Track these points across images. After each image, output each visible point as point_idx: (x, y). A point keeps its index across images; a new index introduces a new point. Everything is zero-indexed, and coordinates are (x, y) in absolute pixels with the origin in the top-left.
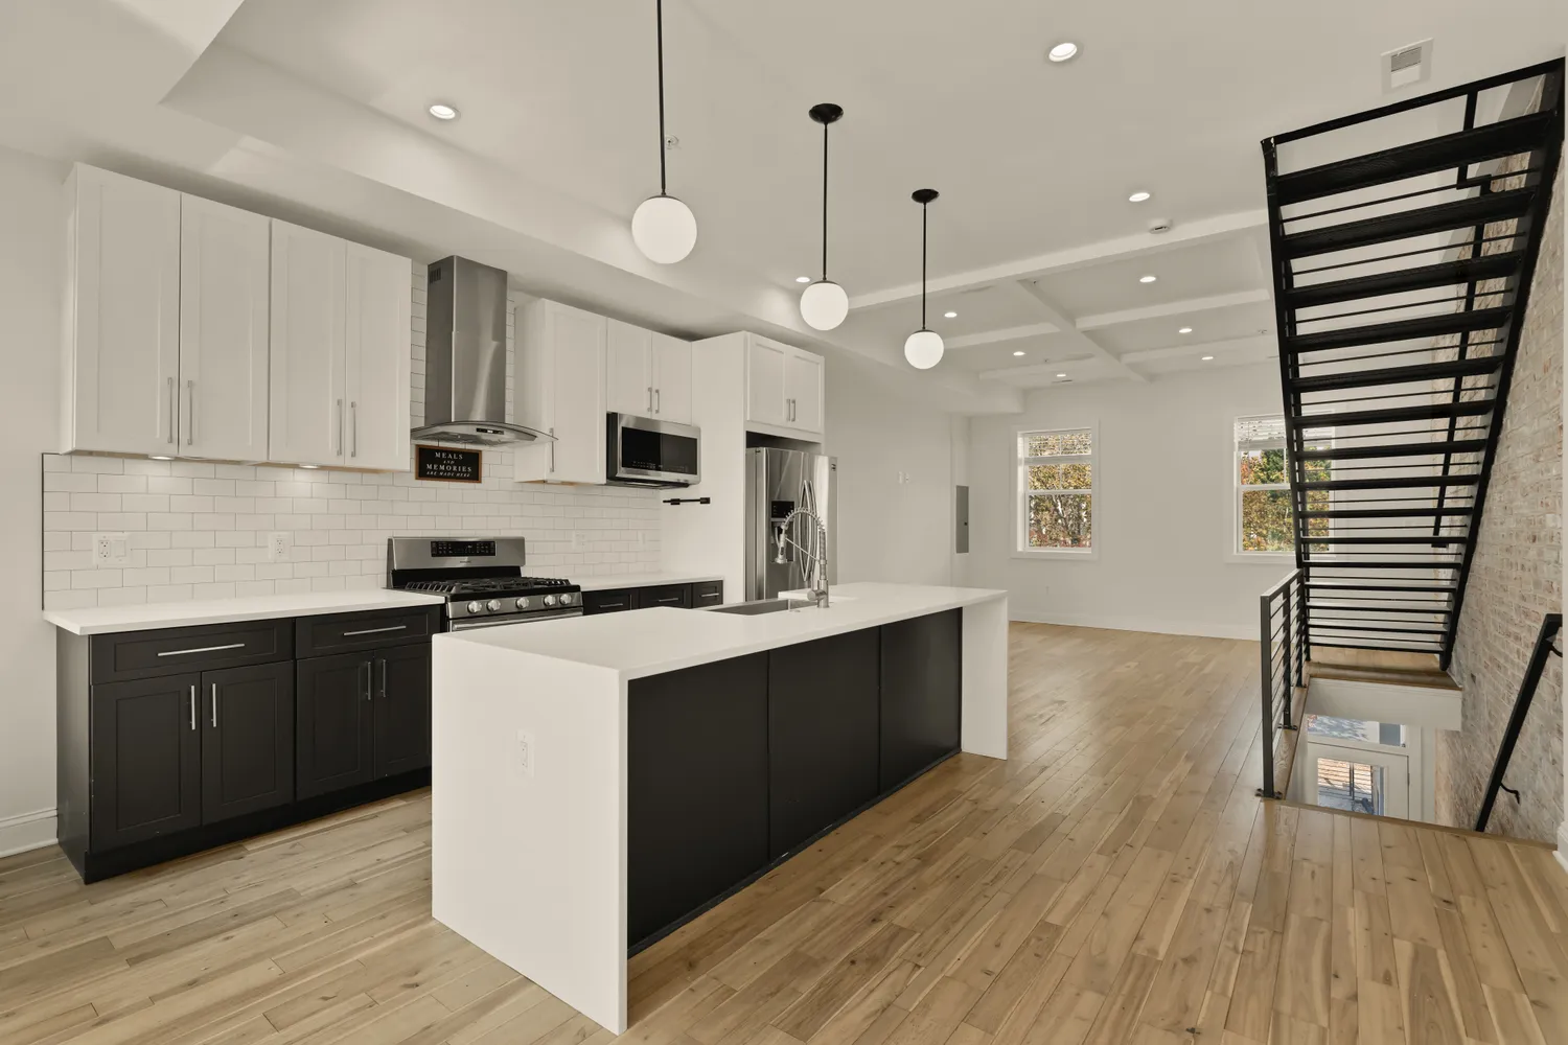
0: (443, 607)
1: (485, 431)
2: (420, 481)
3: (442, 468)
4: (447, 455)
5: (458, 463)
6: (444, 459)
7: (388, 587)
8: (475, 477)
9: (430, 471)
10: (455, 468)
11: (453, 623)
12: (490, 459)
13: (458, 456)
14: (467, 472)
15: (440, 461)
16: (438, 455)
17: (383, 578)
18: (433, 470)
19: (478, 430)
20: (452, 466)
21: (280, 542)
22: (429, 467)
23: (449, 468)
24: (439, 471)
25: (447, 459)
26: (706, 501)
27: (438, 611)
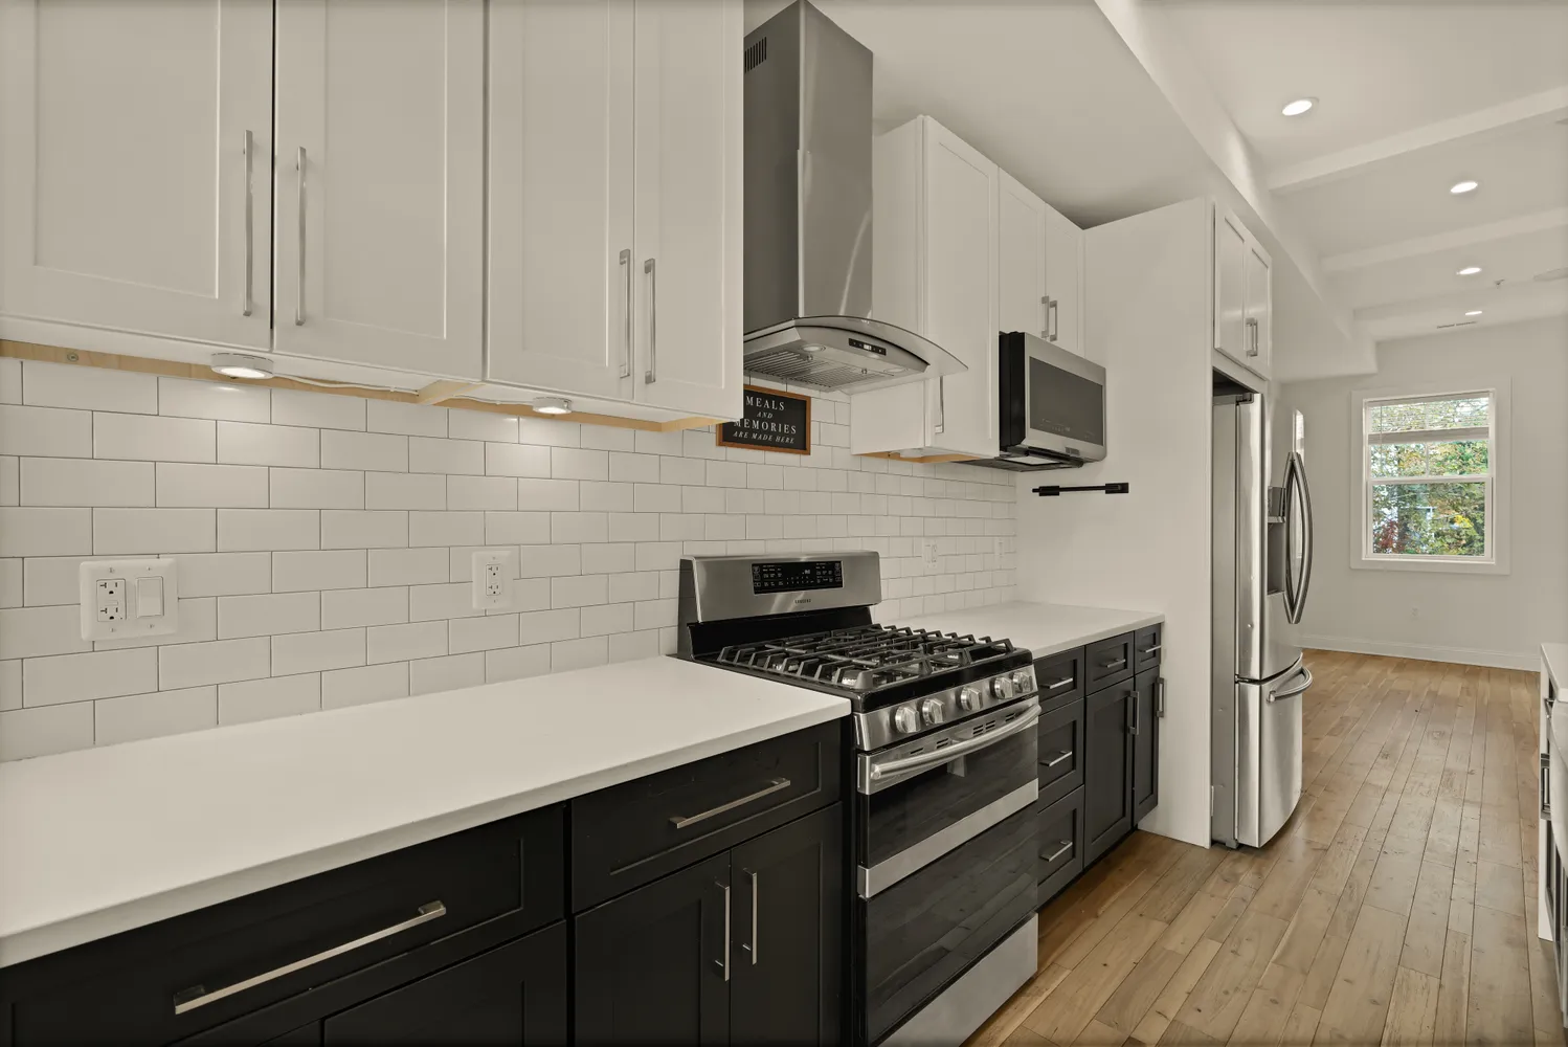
0: (846, 725)
1: (861, 345)
2: (723, 449)
3: (756, 425)
4: (763, 403)
5: (777, 416)
6: (758, 410)
7: (681, 654)
8: (801, 444)
10: (773, 425)
11: (873, 761)
12: (823, 410)
13: (777, 405)
14: (790, 435)
15: (753, 412)
17: (670, 636)
19: (851, 341)
20: (770, 421)
21: (493, 570)
23: (765, 425)
24: (751, 432)
25: (763, 410)
26: (1122, 488)
27: (836, 735)
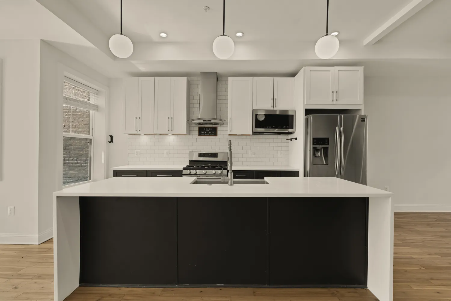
1: (206, 121)
2: (199, 137)
3: (206, 132)
4: (207, 129)
5: (210, 131)
8: (215, 134)
9: (202, 133)
10: (209, 132)
12: (220, 129)
13: (210, 129)
14: (213, 133)
15: (205, 131)
16: (204, 129)
18: (203, 133)
19: (203, 121)
22: (202, 132)
23: (208, 132)
24: (205, 133)
25: (207, 130)
26: (296, 139)
